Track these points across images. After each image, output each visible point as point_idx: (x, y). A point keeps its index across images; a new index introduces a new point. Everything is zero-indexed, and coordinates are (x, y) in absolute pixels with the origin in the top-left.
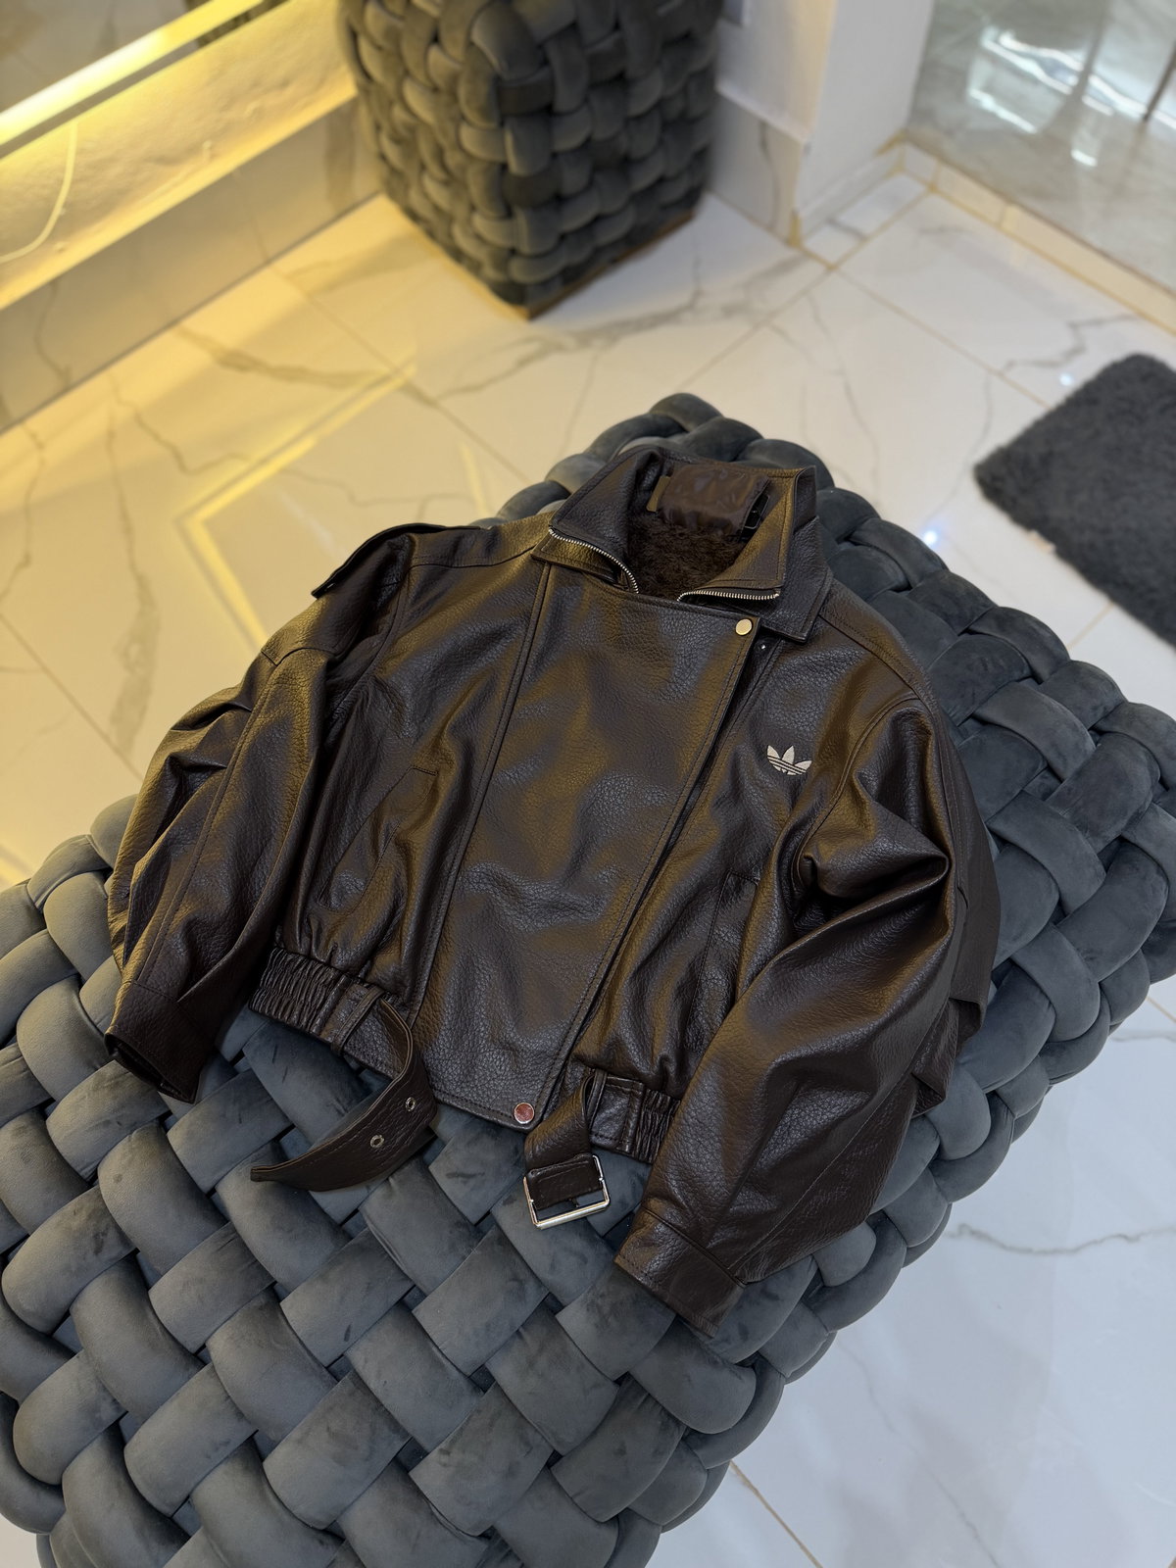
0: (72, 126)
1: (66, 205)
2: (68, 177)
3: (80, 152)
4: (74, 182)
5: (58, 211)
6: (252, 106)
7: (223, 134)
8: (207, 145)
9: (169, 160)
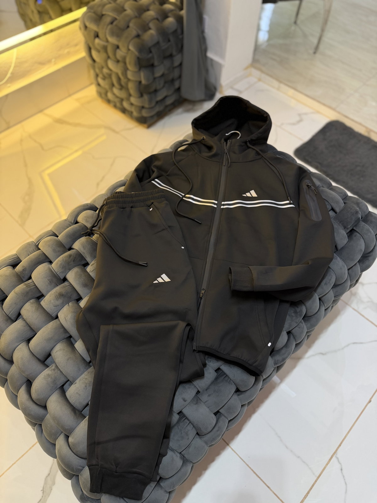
0: (15, 50)
1: (12, 73)
2: (13, 65)
3: (17, 58)
4: (15, 67)
5: (9, 75)
6: (66, 51)
7: (59, 57)
8: (53, 60)
9: (42, 64)
